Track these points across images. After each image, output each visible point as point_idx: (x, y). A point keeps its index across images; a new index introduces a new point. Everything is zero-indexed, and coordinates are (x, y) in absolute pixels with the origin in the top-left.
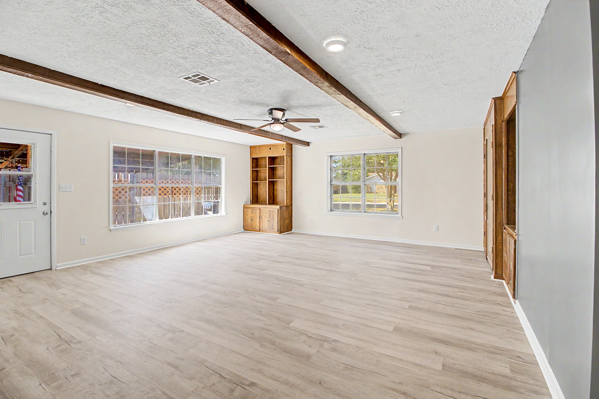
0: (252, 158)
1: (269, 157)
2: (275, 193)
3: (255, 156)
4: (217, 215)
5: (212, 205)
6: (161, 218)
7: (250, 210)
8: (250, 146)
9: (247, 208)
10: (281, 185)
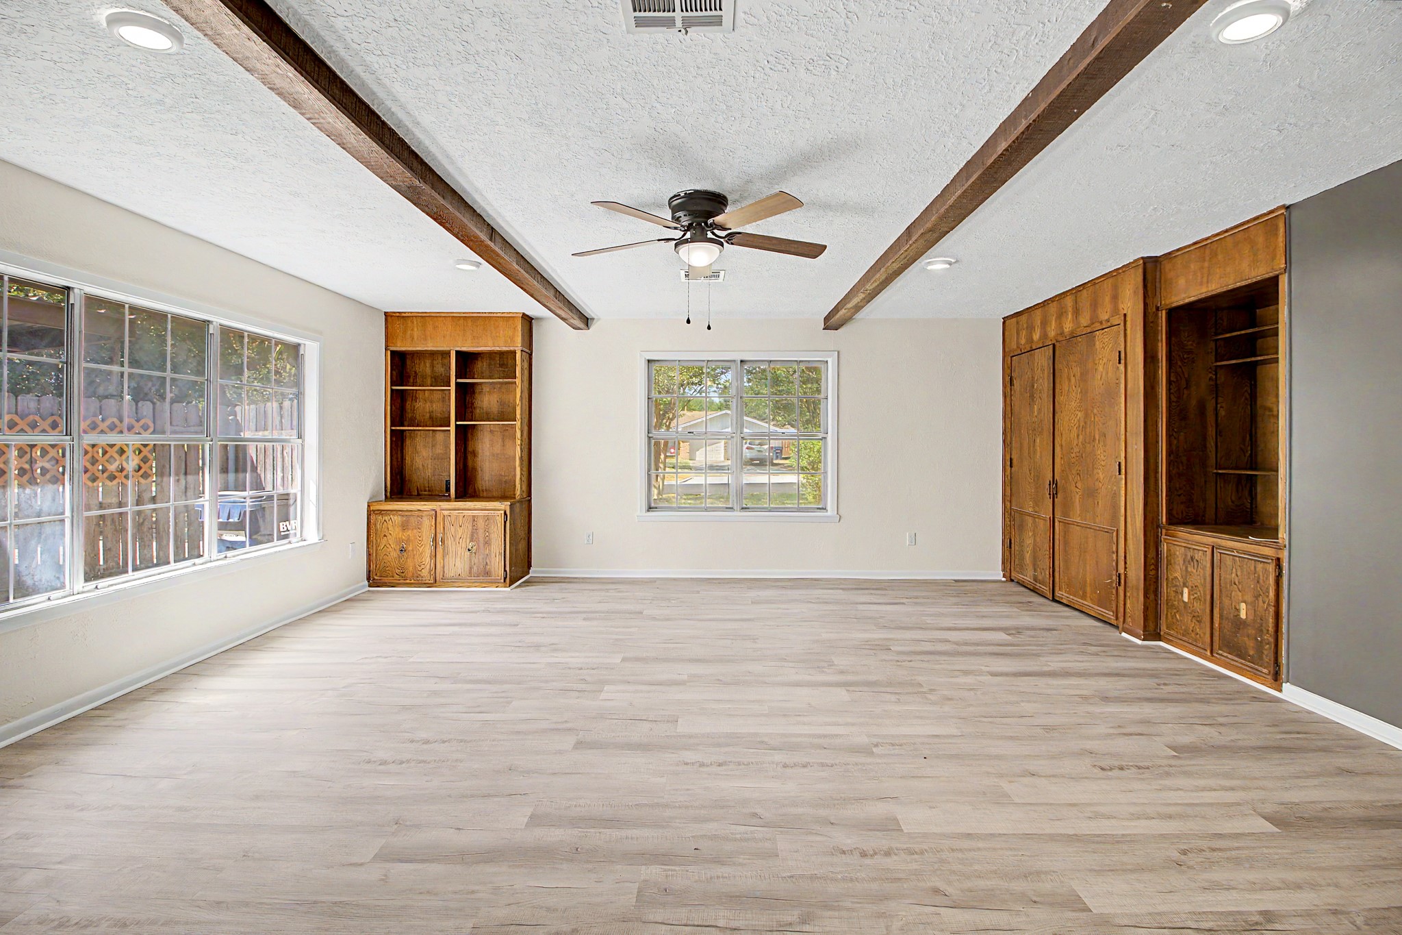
0: (392, 352)
1: (458, 353)
2: (470, 463)
3: (400, 347)
4: (289, 546)
5: (248, 510)
6: (93, 573)
7: (397, 519)
8: (386, 314)
9: (381, 512)
10: (491, 440)
